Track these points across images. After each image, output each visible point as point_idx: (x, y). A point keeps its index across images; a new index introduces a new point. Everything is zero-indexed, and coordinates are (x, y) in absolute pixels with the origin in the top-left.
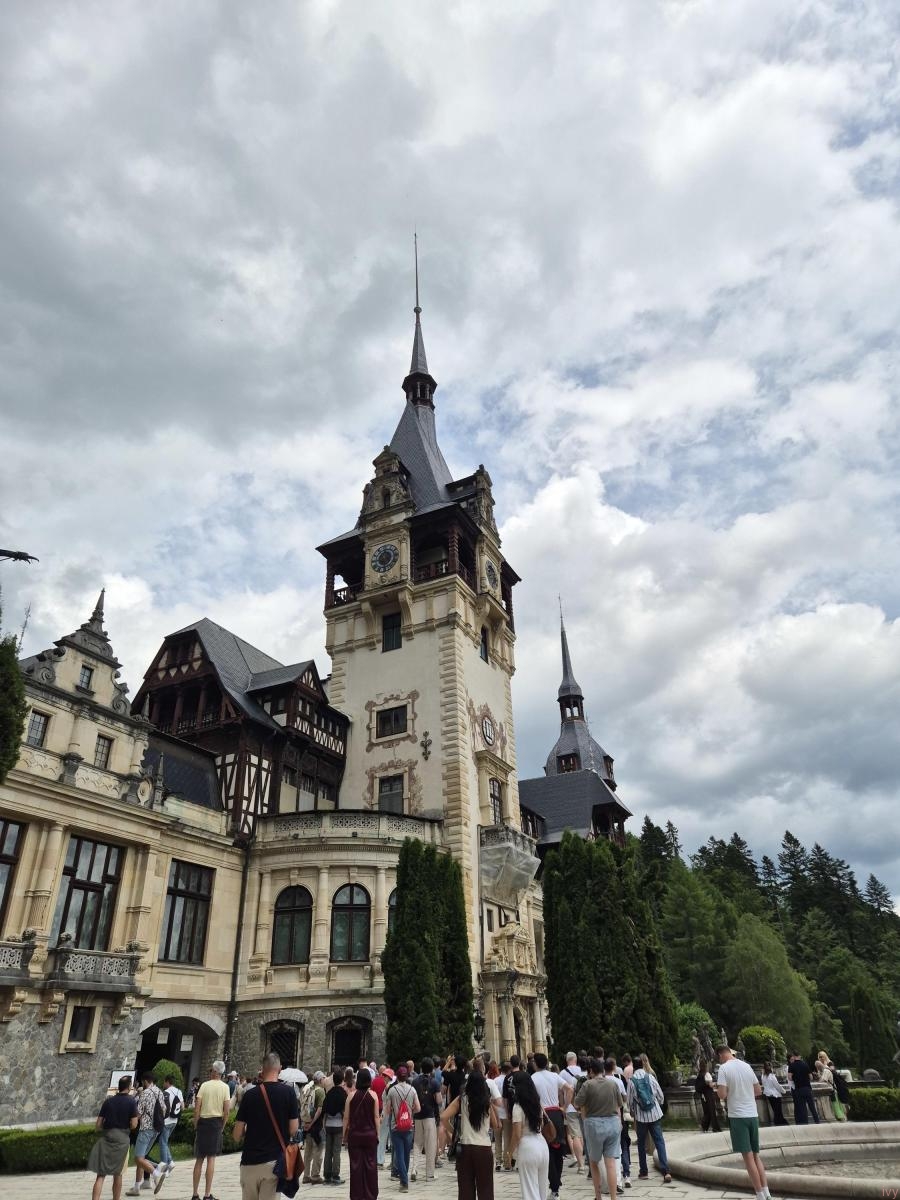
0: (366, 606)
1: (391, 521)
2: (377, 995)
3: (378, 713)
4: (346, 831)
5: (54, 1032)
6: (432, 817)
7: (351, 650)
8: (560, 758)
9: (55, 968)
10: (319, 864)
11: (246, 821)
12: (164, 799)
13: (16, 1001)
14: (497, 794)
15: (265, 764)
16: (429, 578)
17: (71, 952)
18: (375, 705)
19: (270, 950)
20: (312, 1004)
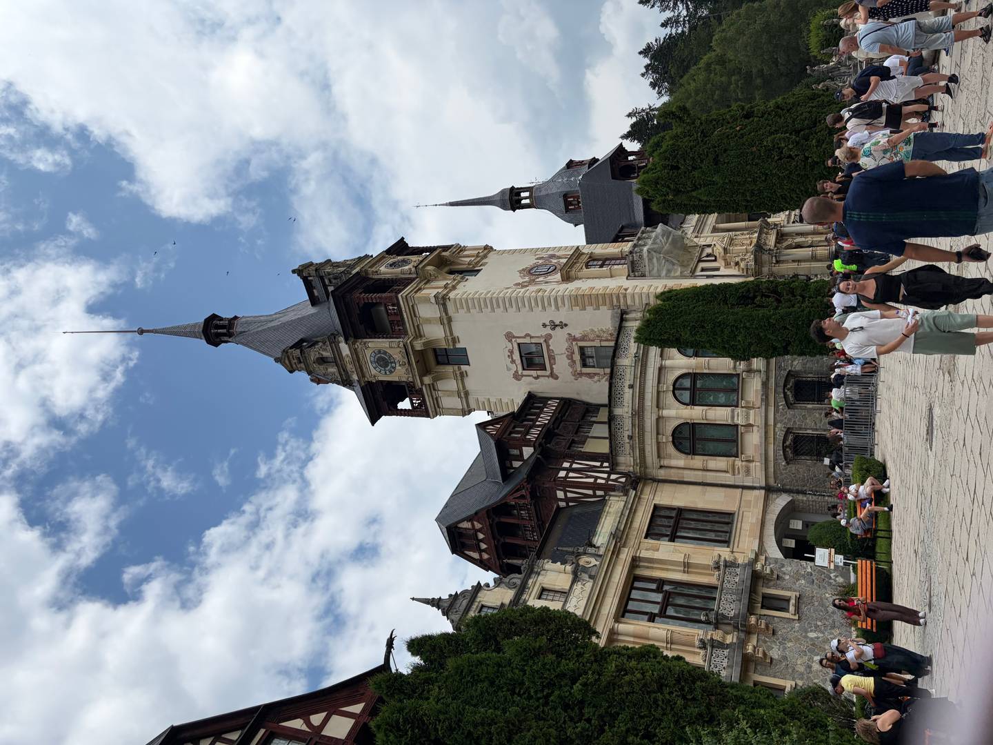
0: (427, 380)
1: (347, 356)
2: (768, 364)
3: (524, 369)
4: (628, 394)
5: (781, 624)
6: (618, 320)
7: (467, 394)
8: (567, 210)
9: (730, 624)
10: (654, 417)
11: (615, 480)
12: (594, 546)
13: (754, 651)
14: (600, 263)
15: (566, 465)
16: (402, 322)
17: (717, 613)
18: (517, 372)
19: (725, 458)
20: (771, 422)
